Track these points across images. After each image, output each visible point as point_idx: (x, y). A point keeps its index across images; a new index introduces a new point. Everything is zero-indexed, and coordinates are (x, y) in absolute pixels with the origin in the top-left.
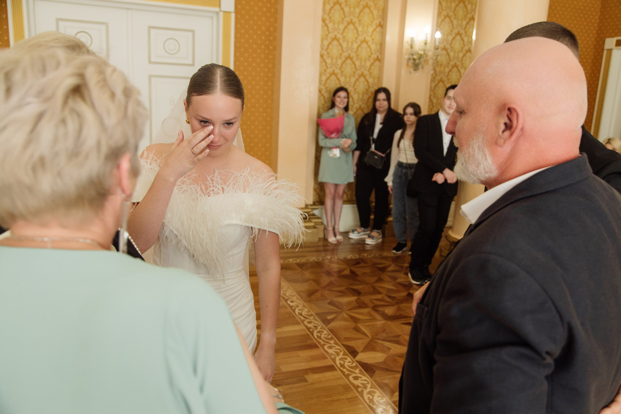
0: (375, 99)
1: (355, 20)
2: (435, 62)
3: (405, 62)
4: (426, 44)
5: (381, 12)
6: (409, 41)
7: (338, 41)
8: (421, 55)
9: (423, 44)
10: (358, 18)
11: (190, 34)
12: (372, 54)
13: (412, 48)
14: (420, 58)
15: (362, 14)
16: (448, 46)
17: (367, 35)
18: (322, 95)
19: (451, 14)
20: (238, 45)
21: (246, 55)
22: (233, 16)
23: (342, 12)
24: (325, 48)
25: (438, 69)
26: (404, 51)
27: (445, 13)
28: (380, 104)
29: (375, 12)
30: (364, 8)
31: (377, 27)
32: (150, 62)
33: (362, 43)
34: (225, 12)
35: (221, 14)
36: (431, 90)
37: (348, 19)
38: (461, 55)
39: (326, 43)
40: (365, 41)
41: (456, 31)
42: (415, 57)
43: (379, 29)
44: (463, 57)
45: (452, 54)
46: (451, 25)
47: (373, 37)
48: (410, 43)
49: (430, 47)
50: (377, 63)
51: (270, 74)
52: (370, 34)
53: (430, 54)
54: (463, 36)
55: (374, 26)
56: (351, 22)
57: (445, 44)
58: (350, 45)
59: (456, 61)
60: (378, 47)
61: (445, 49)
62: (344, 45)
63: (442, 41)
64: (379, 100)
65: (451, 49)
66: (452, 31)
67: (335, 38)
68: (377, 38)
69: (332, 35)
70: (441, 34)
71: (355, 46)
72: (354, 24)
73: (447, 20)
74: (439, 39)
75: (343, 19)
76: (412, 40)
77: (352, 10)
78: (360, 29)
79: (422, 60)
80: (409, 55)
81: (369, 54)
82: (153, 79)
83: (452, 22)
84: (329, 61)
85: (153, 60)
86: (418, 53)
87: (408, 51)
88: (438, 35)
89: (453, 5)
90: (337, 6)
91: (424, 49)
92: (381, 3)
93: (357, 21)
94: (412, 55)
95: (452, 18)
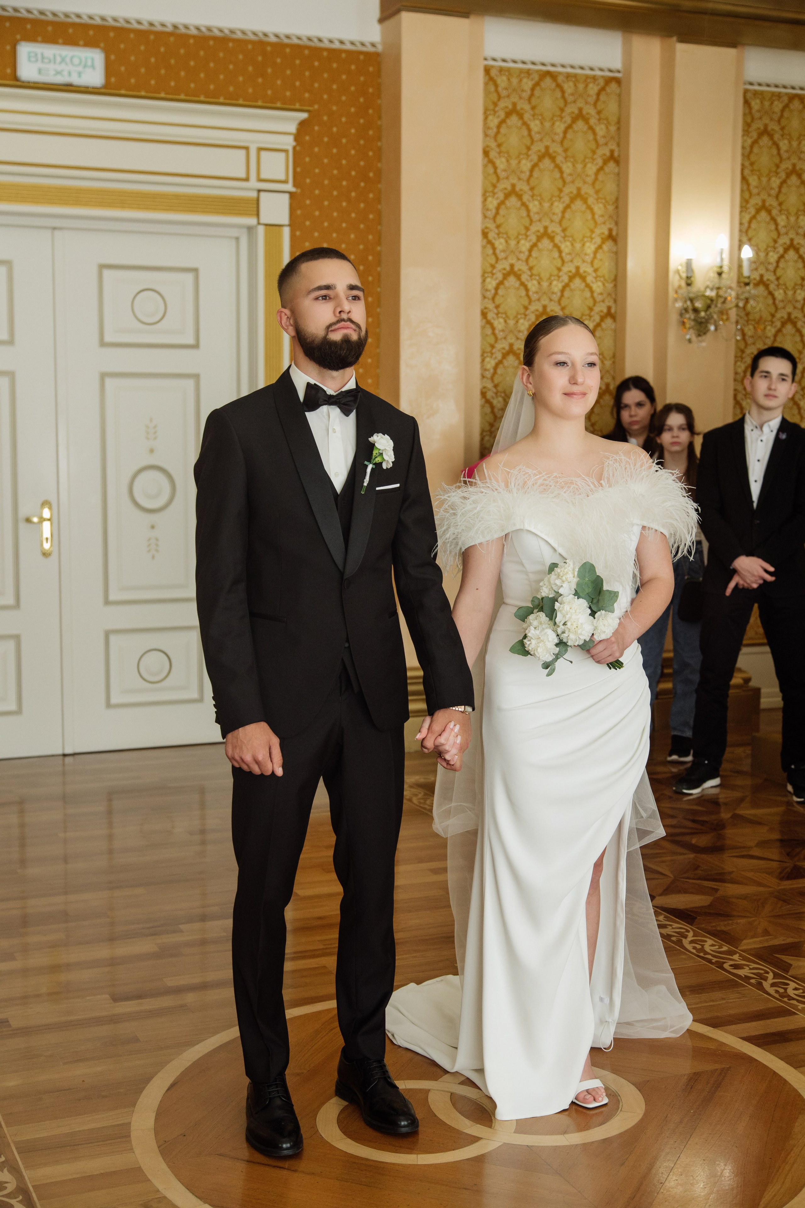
0: (619, 405)
1: (554, 228)
2: (742, 314)
3: (674, 318)
4: (720, 274)
5: (611, 208)
6: (682, 269)
7: (518, 277)
8: (712, 300)
9: (713, 275)
10: (560, 222)
11: (189, 278)
12: (595, 302)
13: (689, 285)
14: (709, 307)
15: (568, 215)
16: (769, 276)
17: (584, 261)
18: (488, 401)
19: (771, 202)
22: (286, 231)
23: (524, 213)
24: (489, 295)
25: (749, 330)
26: (672, 294)
27: (756, 201)
28: (631, 416)
29: (598, 209)
30: (573, 200)
31: (603, 241)
32: (103, 344)
33: (571, 278)
34: (267, 225)
35: (261, 230)
36: (735, 380)
37: (537, 228)
39: (491, 284)
40: (577, 274)
41: (784, 240)
42: (698, 305)
43: (608, 246)
45: (779, 294)
46: (773, 226)
47: (597, 264)
48: (684, 275)
49: (730, 279)
50: (609, 322)
52: (589, 258)
53: (731, 295)
55: (598, 241)
56: (546, 234)
57: (762, 270)
58: (545, 284)
59: (790, 309)
60: (610, 286)
61: (762, 282)
62: (533, 286)
63: (755, 263)
64: (627, 406)
65: (778, 282)
66: (776, 242)
67: (512, 272)
68: (606, 265)
69: (503, 265)
70: (753, 249)
71: (557, 286)
72: (552, 239)
73: (763, 215)
74: (749, 259)
75: (527, 229)
76: (689, 264)
77: (546, 205)
78: (566, 247)
79: (713, 309)
80: (685, 302)
81: (590, 303)
82: (108, 381)
83: (773, 219)
84: (499, 324)
85: (108, 339)
86: (704, 296)
87: (681, 292)
88: (747, 252)
89: (775, 182)
90: (513, 200)
91: (717, 285)
92: (610, 187)
93: (558, 230)
94: (692, 300)
95: (774, 212)
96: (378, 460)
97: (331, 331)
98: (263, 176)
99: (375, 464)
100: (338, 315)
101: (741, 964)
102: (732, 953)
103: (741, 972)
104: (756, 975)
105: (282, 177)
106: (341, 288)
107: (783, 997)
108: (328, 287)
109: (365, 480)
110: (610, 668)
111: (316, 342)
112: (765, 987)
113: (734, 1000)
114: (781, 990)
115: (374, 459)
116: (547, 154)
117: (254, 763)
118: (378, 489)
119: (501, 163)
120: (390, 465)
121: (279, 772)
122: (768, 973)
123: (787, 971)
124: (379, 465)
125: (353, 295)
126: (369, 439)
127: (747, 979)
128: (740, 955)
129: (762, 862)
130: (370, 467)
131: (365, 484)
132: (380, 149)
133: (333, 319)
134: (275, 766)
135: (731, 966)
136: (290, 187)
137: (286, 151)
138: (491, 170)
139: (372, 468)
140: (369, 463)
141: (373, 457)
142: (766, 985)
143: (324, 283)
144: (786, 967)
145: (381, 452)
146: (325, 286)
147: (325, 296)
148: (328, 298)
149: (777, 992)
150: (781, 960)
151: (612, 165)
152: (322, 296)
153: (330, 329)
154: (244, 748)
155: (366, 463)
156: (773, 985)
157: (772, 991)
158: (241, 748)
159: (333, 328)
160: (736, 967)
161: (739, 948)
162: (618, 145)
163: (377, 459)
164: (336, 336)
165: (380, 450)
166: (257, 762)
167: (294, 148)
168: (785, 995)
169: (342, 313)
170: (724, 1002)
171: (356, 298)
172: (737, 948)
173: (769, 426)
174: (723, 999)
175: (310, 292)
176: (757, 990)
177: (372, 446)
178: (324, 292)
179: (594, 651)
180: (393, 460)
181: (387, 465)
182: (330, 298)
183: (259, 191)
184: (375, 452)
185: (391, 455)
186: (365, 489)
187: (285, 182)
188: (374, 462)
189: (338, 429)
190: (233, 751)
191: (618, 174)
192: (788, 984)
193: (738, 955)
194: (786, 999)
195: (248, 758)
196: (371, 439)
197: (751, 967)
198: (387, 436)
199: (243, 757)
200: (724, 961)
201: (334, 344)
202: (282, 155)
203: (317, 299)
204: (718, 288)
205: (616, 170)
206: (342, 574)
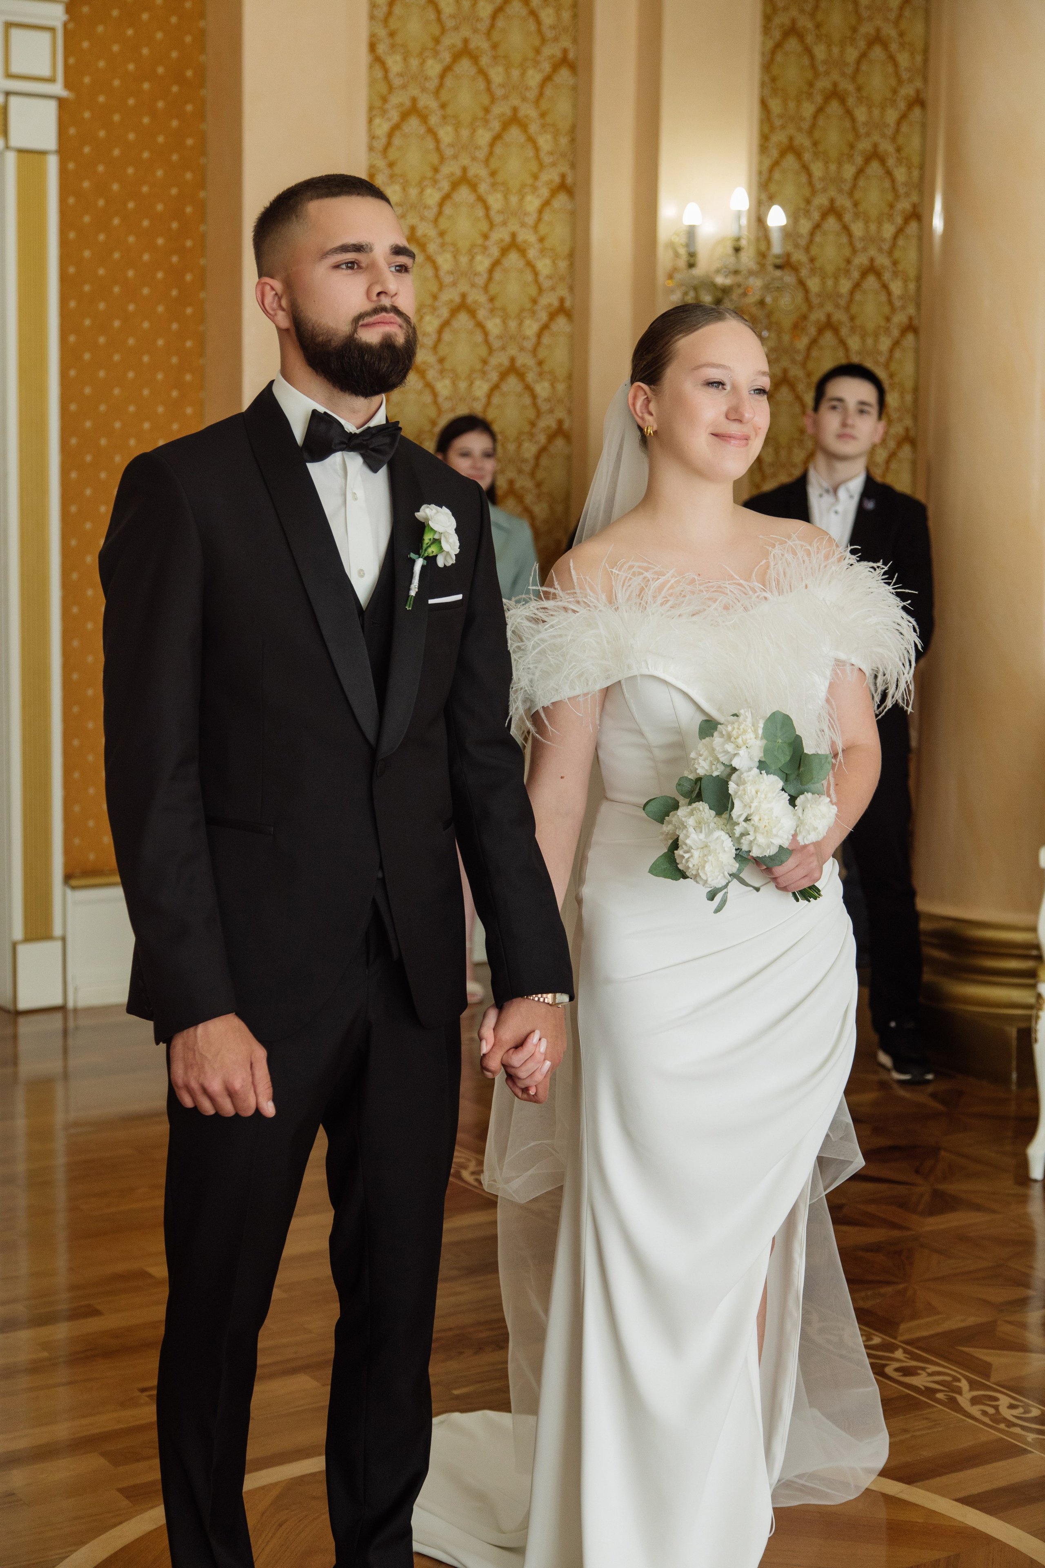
1: (477, 170)
4: (737, 250)
5: (564, 141)
6: (679, 242)
9: (726, 251)
10: (487, 161)
12: (540, 290)
13: (690, 265)
15: (498, 150)
16: (799, 256)
17: (523, 225)
19: (802, 140)
20: (72, 270)
21: (102, 306)
22: (53, 162)
23: (430, 144)
27: (780, 137)
29: (545, 142)
30: (505, 126)
31: (553, 193)
33: (504, 251)
34: (20, 151)
35: (10, 158)
37: (451, 168)
38: (845, 286)
40: (513, 245)
41: (821, 200)
43: (560, 201)
44: (852, 293)
45: (814, 284)
46: (804, 179)
47: (543, 229)
48: (682, 250)
49: (752, 259)
50: (561, 322)
51: (188, 377)
52: (530, 220)
53: (756, 283)
54: (848, 217)
55: (545, 192)
56: (464, 180)
58: (464, 260)
59: (829, 308)
60: (563, 265)
61: (791, 264)
62: (444, 261)
63: (789, 236)
65: (812, 265)
66: (808, 202)
68: (556, 232)
71: (482, 263)
72: (474, 187)
73: (790, 161)
74: (783, 229)
75: (436, 170)
76: (691, 233)
77: (465, 133)
78: (495, 201)
81: (533, 291)
83: (805, 168)
86: (714, 285)
87: (678, 276)
88: (777, 217)
89: (808, 109)
90: (414, 123)
91: (732, 267)
92: (562, 108)
93: (483, 173)
94: (695, 289)
95: (807, 156)
96: (432, 550)
97: (362, 326)
98: (15, 69)
99: (427, 558)
100: (374, 298)
101: (911, 1367)
102: (891, 1348)
103: (915, 1381)
104: (944, 1386)
105: (46, 72)
106: (381, 251)
107: (998, 1422)
108: (358, 248)
109: (412, 586)
110: (797, 900)
111: (334, 344)
112: (963, 1405)
113: (924, 1432)
114: (991, 1411)
115: (426, 550)
116: (465, 52)
117: (225, 1093)
118: (431, 601)
119: (395, 64)
120: (451, 561)
121: (269, 1109)
122: (959, 1380)
123: (987, 1376)
124: (431, 560)
125: (398, 264)
126: (417, 514)
127: (929, 1392)
128: (905, 1351)
129: (882, 1187)
130: (419, 563)
131: (413, 593)
132: (203, 33)
133: (368, 306)
134: (261, 1099)
135: (897, 1370)
136: (58, 89)
137: (52, 30)
138: (379, 74)
139: (423, 567)
140: (417, 556)
141: (425, 546)
142: (964, 1400)
143: (351, 240)
144: (984, 1369)
145: (436, 537)
146: (354, 245)
147: (353, 263)
148: (356, 266)
149: (984, 1413)
150: (972, 1356)
151: (564, 74)
152: (347, 263)
153: (360, 323)
154: (207, 1067)
155: (412, 555)
156: (974, 1401)
157: (975, 1411)
158: (201, 1068)
159: (367, 320)
160: (907, 1371)
161: (899, 1338)
162: (575, 41)
163: (430, 550)
164: (371, 336)
165: (435, 532)
166: (231, 1094)
167: (65, 25)
168: (997, 1418)
169: (383, 297)
170: (908, 1436)
171: (403, 269)
172: (895, 1338)
173: (848, 490)
174: (905, 1431)
175: (325, 255)
176: (953, 1413)
177: (421, 527)
178: (350, 256)
179: (779, 870)
180: (457, 551)
181: (445, 559)
182: (360, 267)
183: (8, 94)
184: (427, 537)
185: (454, 542)
186: (412, 602)
187: (52, 80)
188: (426, 555)
189: (360, 493)
190: (186, 1073)
191: (575, 88)
192: (996, 1399)
193: (900, 1351)
194: (1002, 1426)
195: (216, 1086)
196: (418, 515)
197: (929, 1371)
198: (445, 510)
199: (206, 1084)
200: (883, 1362)
201: (365, 349)
202: (46, 37)
203: (337, 267)
204: (736, 272)
205: (571, 81)
206: (373, 751)
